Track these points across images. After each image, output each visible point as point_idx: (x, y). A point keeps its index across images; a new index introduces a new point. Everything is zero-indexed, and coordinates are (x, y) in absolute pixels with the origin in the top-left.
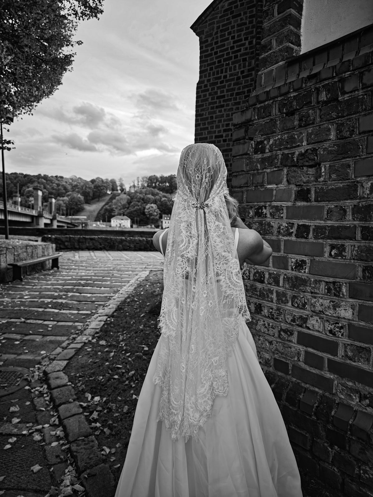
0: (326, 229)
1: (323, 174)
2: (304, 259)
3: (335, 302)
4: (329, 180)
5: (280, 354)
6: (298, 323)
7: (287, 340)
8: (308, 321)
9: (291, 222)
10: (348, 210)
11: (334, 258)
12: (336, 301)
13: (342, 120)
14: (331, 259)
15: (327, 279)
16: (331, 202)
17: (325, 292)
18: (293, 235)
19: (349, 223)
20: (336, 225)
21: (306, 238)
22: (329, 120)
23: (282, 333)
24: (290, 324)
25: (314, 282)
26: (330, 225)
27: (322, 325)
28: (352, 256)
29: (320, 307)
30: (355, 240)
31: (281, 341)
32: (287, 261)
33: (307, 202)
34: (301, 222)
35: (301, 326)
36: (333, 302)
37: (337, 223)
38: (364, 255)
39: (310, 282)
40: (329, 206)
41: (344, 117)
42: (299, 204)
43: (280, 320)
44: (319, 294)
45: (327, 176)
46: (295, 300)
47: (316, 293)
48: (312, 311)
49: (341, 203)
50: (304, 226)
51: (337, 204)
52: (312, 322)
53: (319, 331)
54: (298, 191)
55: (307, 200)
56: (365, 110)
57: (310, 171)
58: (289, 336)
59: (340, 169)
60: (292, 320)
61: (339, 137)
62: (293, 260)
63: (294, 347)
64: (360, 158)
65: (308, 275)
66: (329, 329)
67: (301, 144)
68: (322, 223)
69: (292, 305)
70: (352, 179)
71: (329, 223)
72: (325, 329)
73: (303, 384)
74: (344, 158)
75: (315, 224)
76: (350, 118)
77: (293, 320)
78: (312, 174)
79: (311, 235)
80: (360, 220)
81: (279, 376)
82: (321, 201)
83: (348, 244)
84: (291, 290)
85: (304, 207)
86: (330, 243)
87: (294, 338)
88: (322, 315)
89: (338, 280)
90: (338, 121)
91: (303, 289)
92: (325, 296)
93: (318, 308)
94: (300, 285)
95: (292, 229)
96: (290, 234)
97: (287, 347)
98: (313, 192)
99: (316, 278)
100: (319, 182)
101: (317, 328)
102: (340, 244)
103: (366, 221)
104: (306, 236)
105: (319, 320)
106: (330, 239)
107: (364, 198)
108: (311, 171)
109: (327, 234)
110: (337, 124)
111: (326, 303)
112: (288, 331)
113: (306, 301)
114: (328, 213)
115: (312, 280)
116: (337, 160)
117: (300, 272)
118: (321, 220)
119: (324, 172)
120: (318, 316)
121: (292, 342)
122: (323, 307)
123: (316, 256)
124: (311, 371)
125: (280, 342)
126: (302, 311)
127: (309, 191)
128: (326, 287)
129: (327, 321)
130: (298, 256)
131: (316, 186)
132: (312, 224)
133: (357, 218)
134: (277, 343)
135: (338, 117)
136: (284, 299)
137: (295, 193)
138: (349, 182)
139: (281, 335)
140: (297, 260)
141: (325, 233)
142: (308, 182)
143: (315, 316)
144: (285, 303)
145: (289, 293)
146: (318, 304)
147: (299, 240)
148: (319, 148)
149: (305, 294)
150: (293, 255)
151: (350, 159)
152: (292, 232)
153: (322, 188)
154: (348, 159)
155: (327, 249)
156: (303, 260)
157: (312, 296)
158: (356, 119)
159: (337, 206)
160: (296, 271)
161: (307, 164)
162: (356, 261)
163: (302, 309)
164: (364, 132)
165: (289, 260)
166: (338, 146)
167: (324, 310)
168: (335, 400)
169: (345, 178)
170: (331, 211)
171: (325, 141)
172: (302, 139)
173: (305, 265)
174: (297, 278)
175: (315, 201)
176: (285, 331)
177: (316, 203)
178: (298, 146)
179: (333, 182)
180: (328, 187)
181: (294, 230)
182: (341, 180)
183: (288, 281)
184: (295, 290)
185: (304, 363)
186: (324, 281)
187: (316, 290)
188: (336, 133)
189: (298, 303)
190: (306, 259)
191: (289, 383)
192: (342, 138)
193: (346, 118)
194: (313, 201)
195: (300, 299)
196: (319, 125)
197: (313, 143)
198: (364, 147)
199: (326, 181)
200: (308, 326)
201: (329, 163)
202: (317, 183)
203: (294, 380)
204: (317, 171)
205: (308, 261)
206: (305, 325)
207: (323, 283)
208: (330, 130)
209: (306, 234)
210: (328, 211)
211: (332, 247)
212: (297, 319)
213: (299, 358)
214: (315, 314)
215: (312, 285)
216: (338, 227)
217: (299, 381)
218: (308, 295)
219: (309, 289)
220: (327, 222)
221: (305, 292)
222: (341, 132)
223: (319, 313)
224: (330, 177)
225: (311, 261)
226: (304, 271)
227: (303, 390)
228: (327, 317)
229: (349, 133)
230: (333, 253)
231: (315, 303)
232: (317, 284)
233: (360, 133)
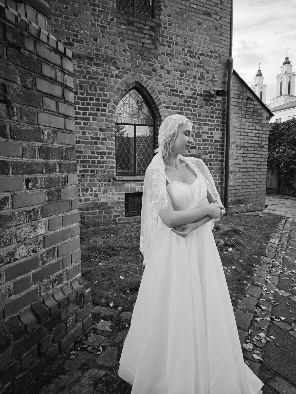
0: (23, 165)
1: (16, 114)
3: (34, 225)
4: (21, 122)
6: (6, 261)
8: (16, 253)
10: (36, 150)
11: (30, 189)
12: (35, 224)
13: (24, 71)
14: (28, 191)
15: (27, 209)
16: (24, 142)
17: (27, 220)
19: (38, 160)
20: (30, 162)
21: (7, 174)
22: (15, 64)
25: (18, 215)
26: (25, 161)
27: (26, 250)
28: (42, 185)
29: (24, 235)
30: (42, 173)
33: (4, 137)
35: (9, 262)
36: (33, 226)
37: (30, 160)
38: (48, 184)
39: (15, 216)
40: (23, 145)
41: (26, 69)
44: (22, 224)
45: (19, 117)
46: (1, 239)
47: (20, 224)
48: (18, 242)
49: (32, 143)
50: (3, 162)
52: (19, 252)
53: (24, 257)
55: (4, 135)
56: (39, 73)
59: (29, 115)
61: (24, 84)
63: (3, 288)
64: (40, 111)
65: (12, 210)
66: (32, 249)
68: (19, 160)
70: (36, 125)
71: (25, 160)
72: (29, 252)
73: (15, 315)
74: (30, 106)
75: (14, 161)
76: (30, 73)
77: (2, 261)
78: (3, 110)
79: (11, 171)
80: (44, 159)
82: (17, 139)
83: (38, 176)
85: (1, 142)
86: (27, 177)
87: (3, 279)
88: (26, 241)
89: (35, 207)
90: (22, 69)
91: (9, 225)
92: (27, 224)
93: (23, 237)
94: (6, 223)
98: (8, 129)
99: (19, 211)
100: (14, 120)
101: (23, 255)
102: (34, 177)
103: (47, 159)
105: (24, 247)
106: (27, 174)
107: (45, 141)
108: (2, 107)
109: (25, 169)
110: (21, 71)
111: (28, 229)
113: (11, 236)
114: (23, 151)
115: (17, 213)
116: (25, 105)
117: (3, 210)
118: (18, 157)
119: (16, 112)
120: (23, 244)
121: (1, 284)
122: (27, 234)
123: (17, 191)
126: (9, 247)
127: (4, 127)
128: (28, 216)
129: (30, 243)
130: (0, 193)
132: (11, 160)
133: (42, 157)
135: (22, 67)
138: (35, 127)
141: (23, 168)
143: (21, 245)
146: (22, 233)
147: (0, 177)
148: (8, 86)
149: (11, 229)
151: (34, 109)
153: (16, 127)
154: (32, 108)
155: (24, 184)
156: (5, 197)
157: (17, 229)
158: (33, 77)
159: (29, 145)
162: (44, 189)
163: (9, 245)
164: (40, 91)
166: (24, 92)
167: (27, 237)
168: (40, 301)
169: (33, 123)
170: (25, 150)
171: (14, 82)
173: (8, 202)
174: (1, 216)
175: (11, 138)
177: (12, 140)
179: (25, 124)
180: (21, 127)
182: (30, 124)
184: (1, 229)
185: (15, 294)
186: (25, 211)
187: (20, 221)
188: (21, 80)
189: (5, 241)
190: (8, 195)
191: (3, 327)
192: (26, 87)
193: (27, 71)
194: (9, 138)
195: (6, 236)
196: (7, 63)
197: (3, 79)
198: (41, 102)
199: (19, 122)
200: (15, 258)
201: (19, 105)
202: (11, 121)
203: (7, 319)
204: (8, 108)
205: (10, 197)
206: (13, 259)
207: (25, 213)
208: (16, 74)
209: (7, 171)
210: (22, 149)
211: (28, 181)
212: (4, 258)
213: (10, 294)
214: (20, 243)
215: (17, 219)
216: (32, 163)
217: (11, 316)
218: (13, 229)
219: (14, 223)
220: (23, 159)
221: (11, 227)
222: (25, 81)
223: (24, 241)
224: (22, 119)
225: (12, 196)
226: (7, 207)
227: (17, 319)
228: (30, 240)
229: (30, 85)
230: (30, 186)
231: (20, 233)
232: (21, 215)
233: (37, 90)
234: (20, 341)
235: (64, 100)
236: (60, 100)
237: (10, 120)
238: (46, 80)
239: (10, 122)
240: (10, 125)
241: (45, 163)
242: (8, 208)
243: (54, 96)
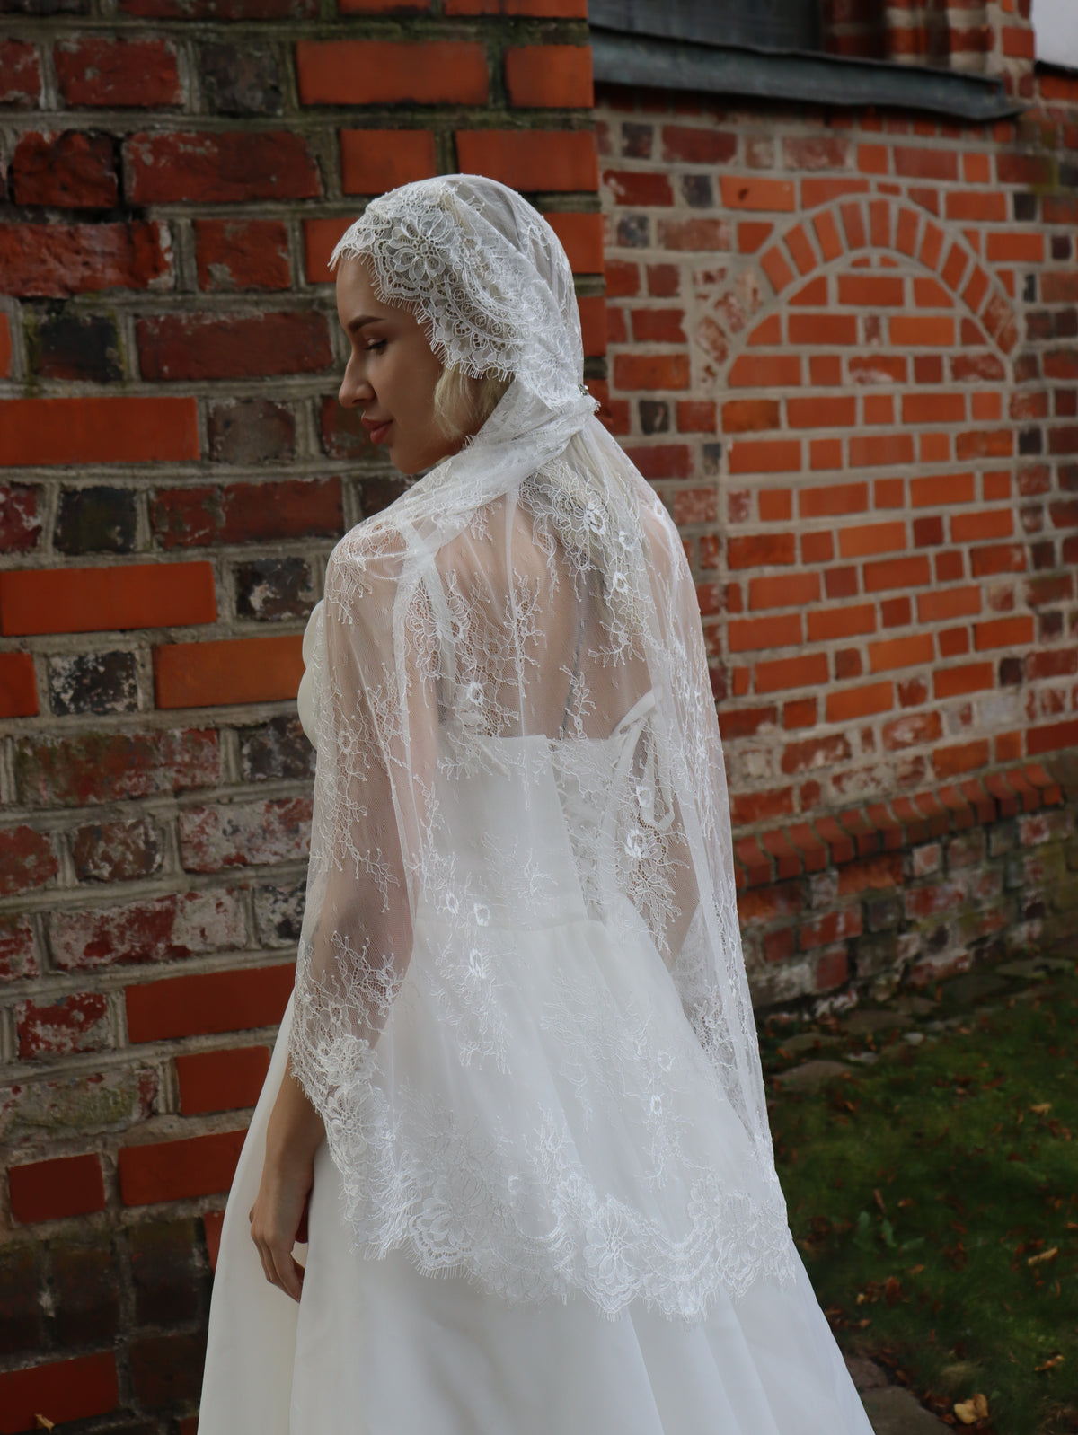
0: (212, 501)
1: (169, 257)
2: (122, 648)
3: (288, 800)
4: (202, 289)
5: (43, 1136)
6: (123, 949)
7: (76, 1051)
8: (179, 922)
9: (27, 481)
10: (298, 417)
11: (262, 620)
12: (295, 796)
13: (220, 34)
14: (250, 628)
15: (243, 716)
16: (220, 385)
17: (241, 772)
18: (46, 541)
19: (311, 468)
20: (259, 481)
21: (123, 550)
22: (162, 19)
23: (39, 1030)
24: (83, 968)
25: (184, 741)
26: (227, 482)
27: (242, 916)
29: (226, 844)
31: (32, 1071)
32: (29, 675)
33: (103, 379)
34: (84, 478)
35: (143, 958)
36: (281, 803)
37: (259, 470)
39: (168, 744)
40: (213, 403)
41: (229, 20)
42: (62, 390)
43: (25, 968)
44: (215, 788)
45: (191, 270)
46: (94, 847)
47: (201, 787)
48: (188, 871)
49: (267, 388)
50: (97, 493)
51: (250, 393)
52: (197, 919)
53: (232, 948)
54: (43, 331)
55: (104, 371)
56: (314, 16)
57: (90, 237)
58: (81, 1027)
59: (247, 245)
60: (91, 950)
61: (218, 102)
62: (58, 663)
63: (116, 1067)
64: (324, 210)
65: (150, 717)
66: (278, 919)
67: (26, 100)
68: (191, 476)
69: (83, 876)
70: (300, 290)
71: (224, 474)
72: (257, 928)
73: (182, 1212)
74: (254, 198)
75: (159, 483)
76: (256, 34)
77: (100, 945)
78: (104, 254)
79: (143, 533)
80: (353, 456)
81: (46, 1243)
82: (173, 379)
83: (314, 552)
84: (67, 807)
85: (86, 403)
86: (240, 559)
87: (114, 1026)
88: (238, 875)
90: (205, 31)
91: (135, 787)
92: (245, 789)
93: (219, 847)
94: (117, 772)
95: (31, 512)
96: (28, 540)
97: (78, 1085)
98: (126, 338)
99: (194, 723)
100: (156, 292)
101: (221, 937)
102: (283, 557)
103: (373, 458)
104: (120, 541)
105: (228, 901)
106: (237, 542)
108: (100, 238)
109: (222, 521)
110: (200, 43)
111: (253, 815)
112: (73, 1004)
113: (153, 836)
114: (212, 432)
115: (178, 733)
116: (226, 203)
117: (106, 713)
118: (183, 463)
119: (169, 249)
120: (220, 884)
121: (101, 1047)
122: (241, 838)
123: (178, 626)
124: (217, 1131)
125: (28, 1080)
126: (138, 887)
127: (105, 332)
128: (246, 750)
129: (266, 888)
130: (85, 637)
131: (140, 311)
132: (141, 481)
133: (340, 449)
134: (16, 1090)
135: (205, 16)
136: (30, 861)
137: (27, 337)
138: (289, 302)
139: (36, 1039)
140: (81, 661)
141: (214, 517)
142: (88, 286)
143: (207, 886)
144: (41, 879)
145: (58, 825)
146: (215, 834)
147: (80, 562)
148: (130, 135)
149: (147, 804)
150: (57, 640)
151: (281, 207)
152: (38, 529)
153: (173, 323)
154: (270, 206)
155: (226, 590)
156: (115, 654)
157: (182, 808)
158: (281, 45)
159: (248, 401)
160: (79, 711)
161: (67, 200)
163: (139, 877)
164: (323, 107)
165: (39, 668)
166: (218, 139)
167: (244, 852)
169: (274, 281)
170: (228, 424)
171: (157, 107)
172: (31, 72)
173: (130, 676)
174: (92, 743)
175: (145, 376)
176: (56, 1015)
177: (148, 387)
178: (14, 105)
179: (222, 297)
180: (198, 318)
181: (45, 518)
182: (255, 291)
183: (49, 766)
184: (93, 799)
185: (180, 1115)
186: (233, 727)
187: (198, 773)
188: (203, 83)
189: (116, 856)
190: (133, 647)
191: (113, 1243)
192: (233, 112)
193: (240, 27)
194: (131, 380)
195: (121, 835)
196: (116, 30)
197: (98, 108)
198: (331, 165)
199: (185, 292)
200: (176, 943)
201: (189, 210)
202: (144, 297)
203: (134, 1214)
204: (130, 242)
205: (142, 655)
206: (161, 946)
207: (230, 737)
208: (170, 63)
209: (121, 534)
210: (211, 423)
211: (247, 577)
212: (115, 932)
213: (150, 1105)
214: (204, 880)
215: (178, 758)
216: (268, 490)
217: (163, 1208)
218: (163, 808)
219: (164, 778)
220: (214, 471)
221: (144, 796)
222: (224, 82)
223: (223, 871)
224: (204, 275)
225: (155, 649)
226: (126, 701)
227: (192, 1232)
228: (265, 872)
229: (259, 95)
230: (256, 600)
231: (202, 831)
232: (201, 745)
233: (305, 107)
234: (170, 1334)
235: (509, 108)
236: (476, 117)
237: (137, 291)
238: (367, 33)
239: (137, 304)
240: (136, 316)
241: (359, 481)
242: (132, 707)
243: (431, 107)
